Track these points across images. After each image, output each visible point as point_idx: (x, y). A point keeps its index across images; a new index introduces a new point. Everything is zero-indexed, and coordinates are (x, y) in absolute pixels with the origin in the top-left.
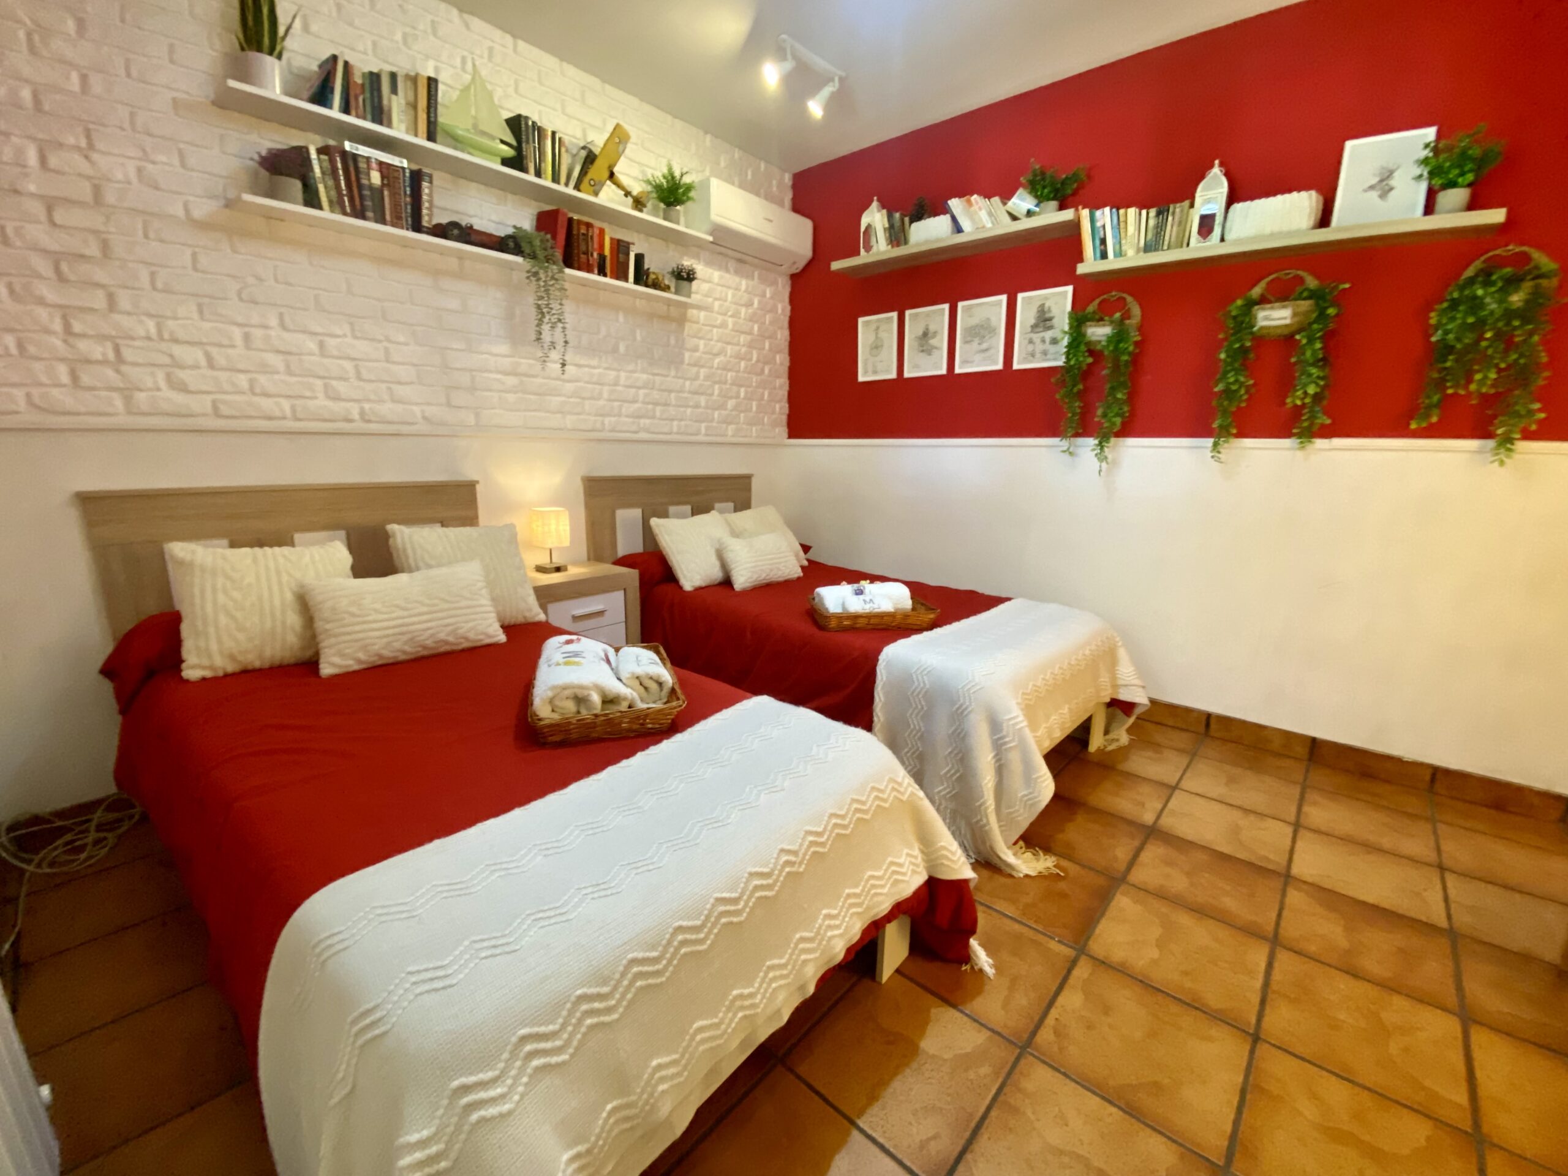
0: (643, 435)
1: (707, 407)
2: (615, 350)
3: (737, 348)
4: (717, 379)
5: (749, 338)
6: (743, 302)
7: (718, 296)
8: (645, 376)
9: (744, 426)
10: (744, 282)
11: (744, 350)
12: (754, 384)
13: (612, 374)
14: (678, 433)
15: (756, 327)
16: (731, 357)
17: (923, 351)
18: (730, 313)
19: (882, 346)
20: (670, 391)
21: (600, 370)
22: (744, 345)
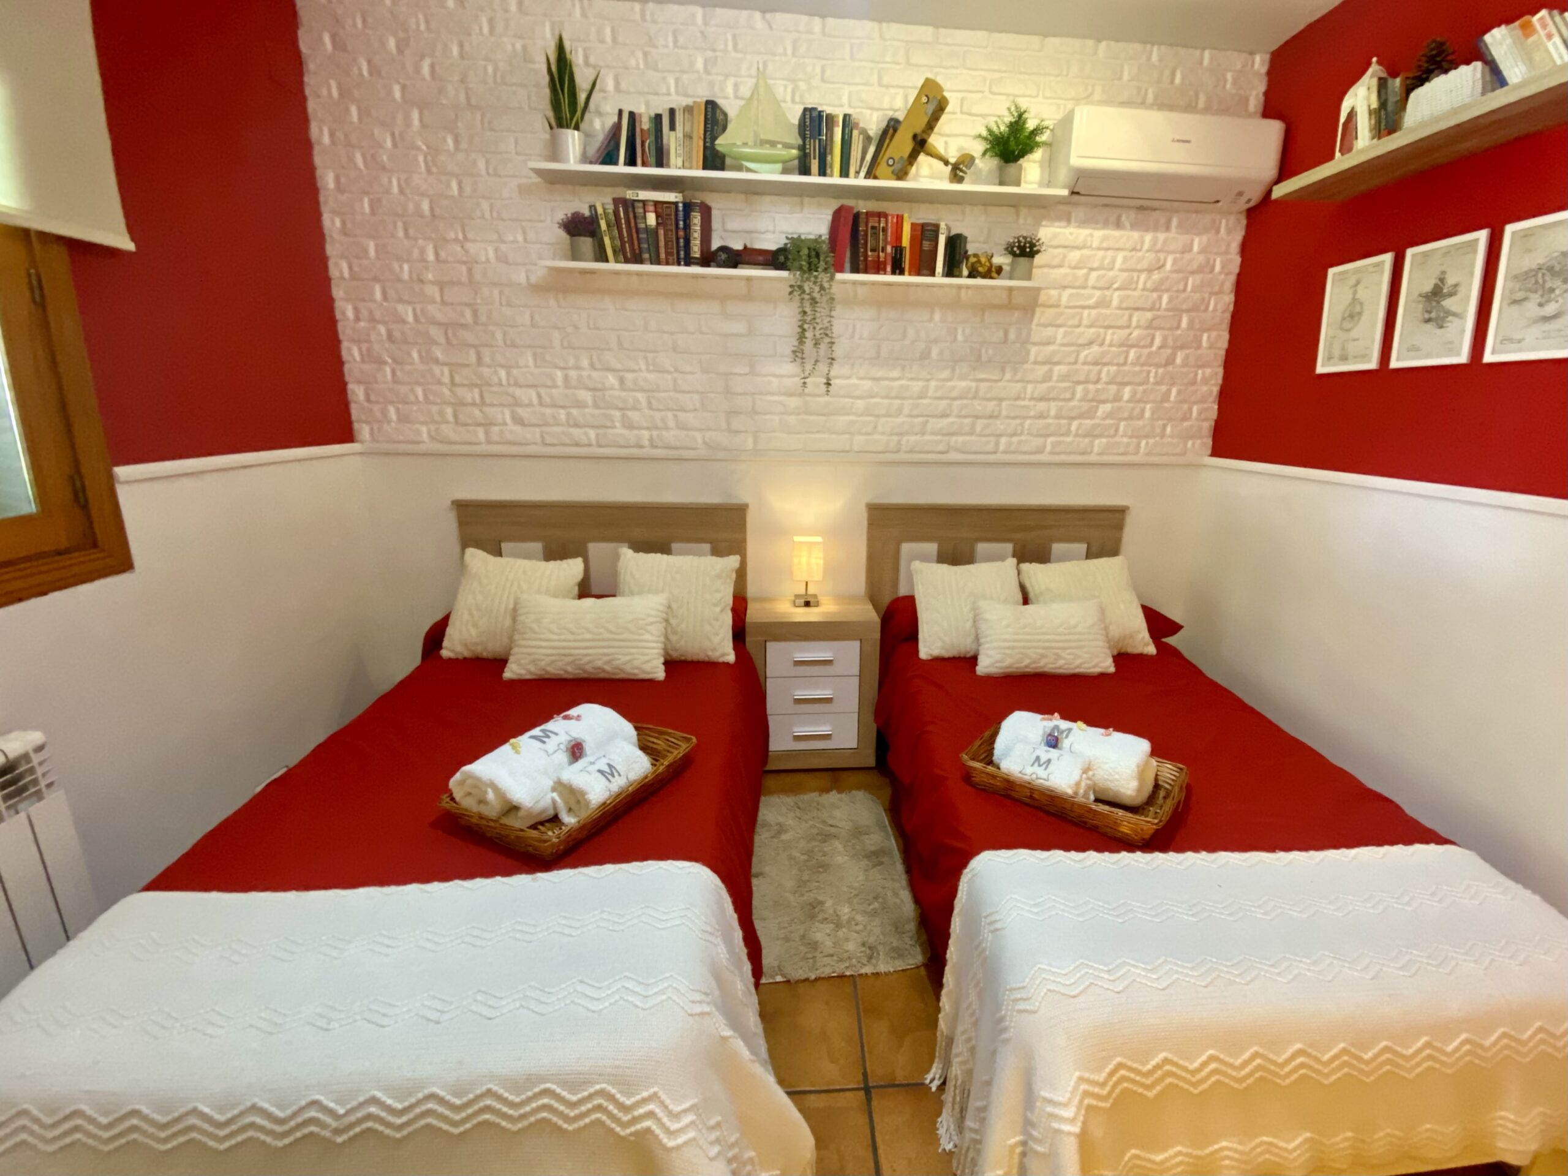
0: (954, 456)
1: (1058, 417)
2: (925, 355)
3: (1127, 331)
4: (1082, 378)
5: (1149, 315)
6: (1144, 264)
7: (1096, 265)
8: (964, 384)
9: (1125, 440)
10: (1148, 237)
11: (1136, 333)
12: (1152, 380)
13: (917, 386)
14: (1005, 452)
15: (1165, 298)
16: (1111, 345)
17: (1428, 321)
18: (1115, 286)
19: (1360, 314)
20: (1001, 400)
21: (904, 382)
22: (1138, 327)
